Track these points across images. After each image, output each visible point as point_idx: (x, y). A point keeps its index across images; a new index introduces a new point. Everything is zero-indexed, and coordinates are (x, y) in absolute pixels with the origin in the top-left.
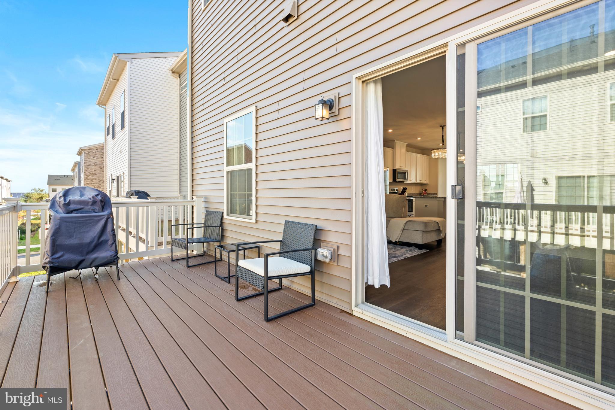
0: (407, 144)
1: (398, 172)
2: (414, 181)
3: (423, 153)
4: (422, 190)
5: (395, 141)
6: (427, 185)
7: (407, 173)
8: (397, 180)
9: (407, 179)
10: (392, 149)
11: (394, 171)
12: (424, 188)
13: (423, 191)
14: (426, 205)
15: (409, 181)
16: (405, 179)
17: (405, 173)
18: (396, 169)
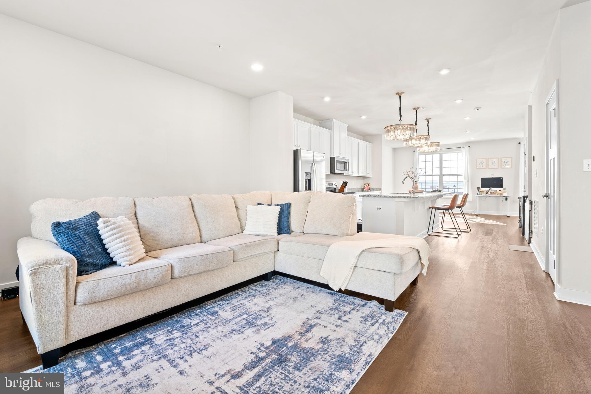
0: (347, 125)
1: (337, 161)
2: (355, 174)
3: (364, 140)
4: (364, 184)
5: (333, 120)
6: (369, 178)
7: (348, 162)
8: (336, 171)
9: (348, 171)
10: (329, 131)
11: (332, 160)
12: (367, 181)
13: (366, 186)
14: (379, 207)
15: (349, 173)
16: (346, 171)
17: (346, 162)
18: (334, 157)
